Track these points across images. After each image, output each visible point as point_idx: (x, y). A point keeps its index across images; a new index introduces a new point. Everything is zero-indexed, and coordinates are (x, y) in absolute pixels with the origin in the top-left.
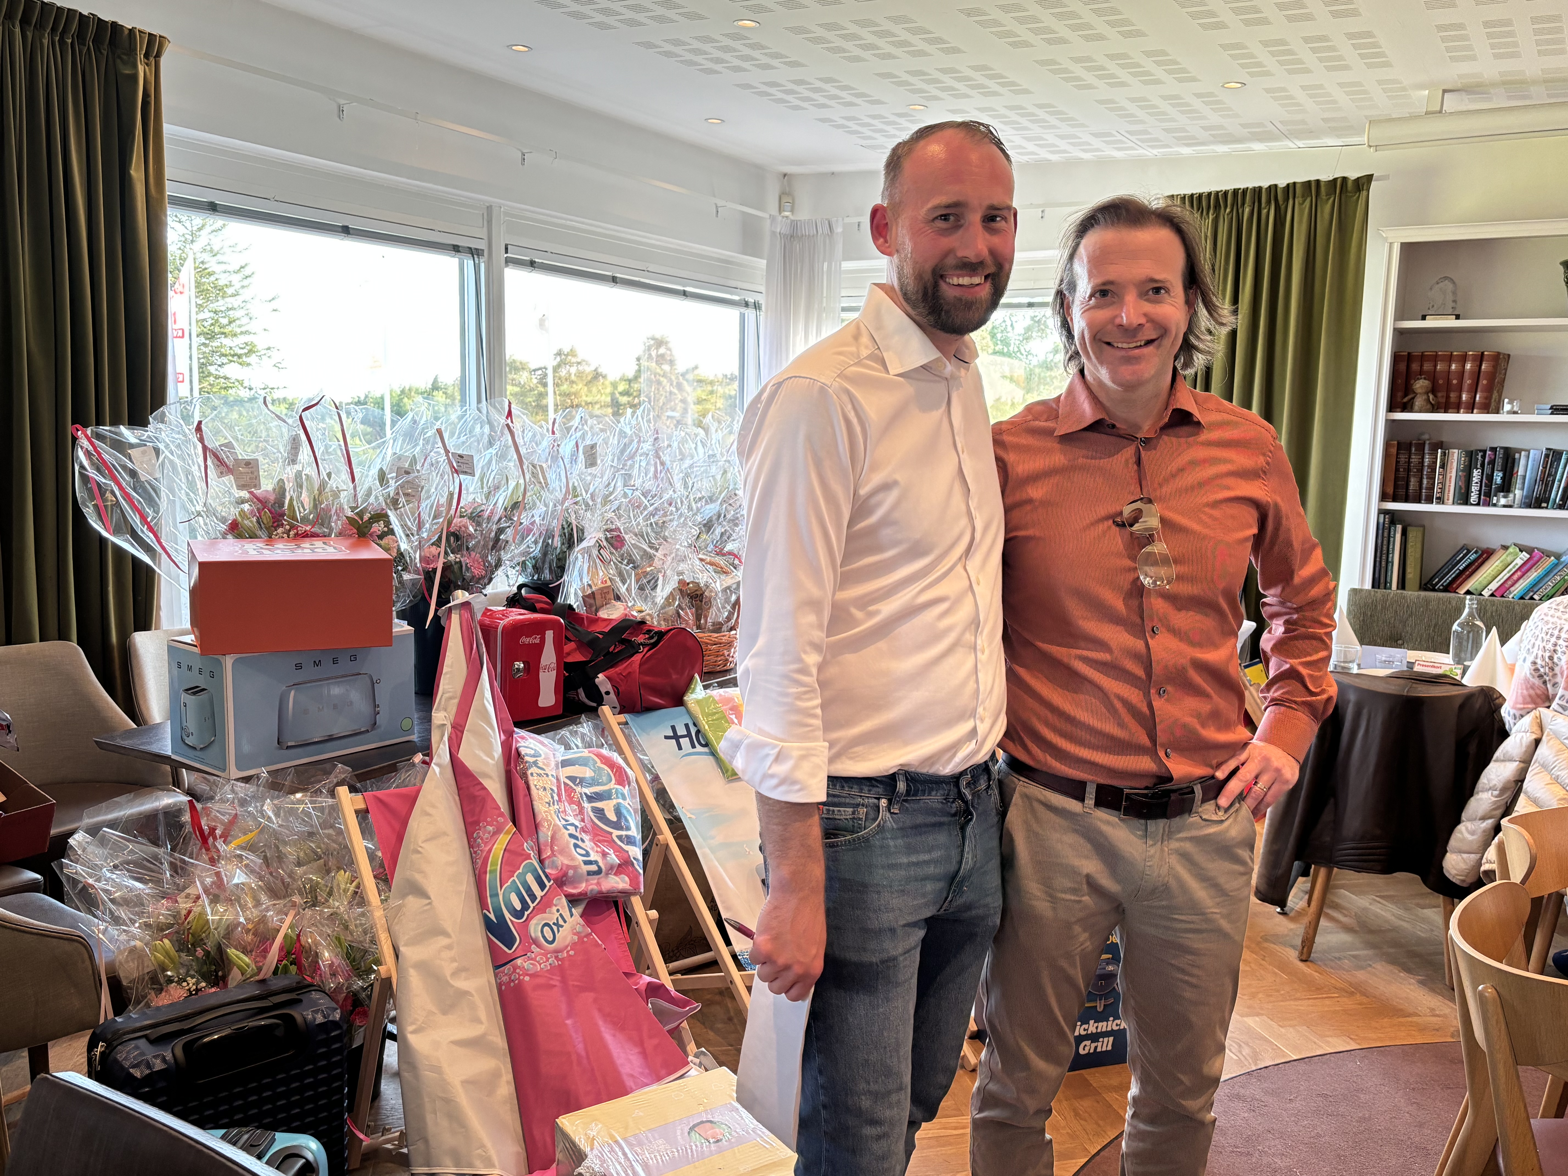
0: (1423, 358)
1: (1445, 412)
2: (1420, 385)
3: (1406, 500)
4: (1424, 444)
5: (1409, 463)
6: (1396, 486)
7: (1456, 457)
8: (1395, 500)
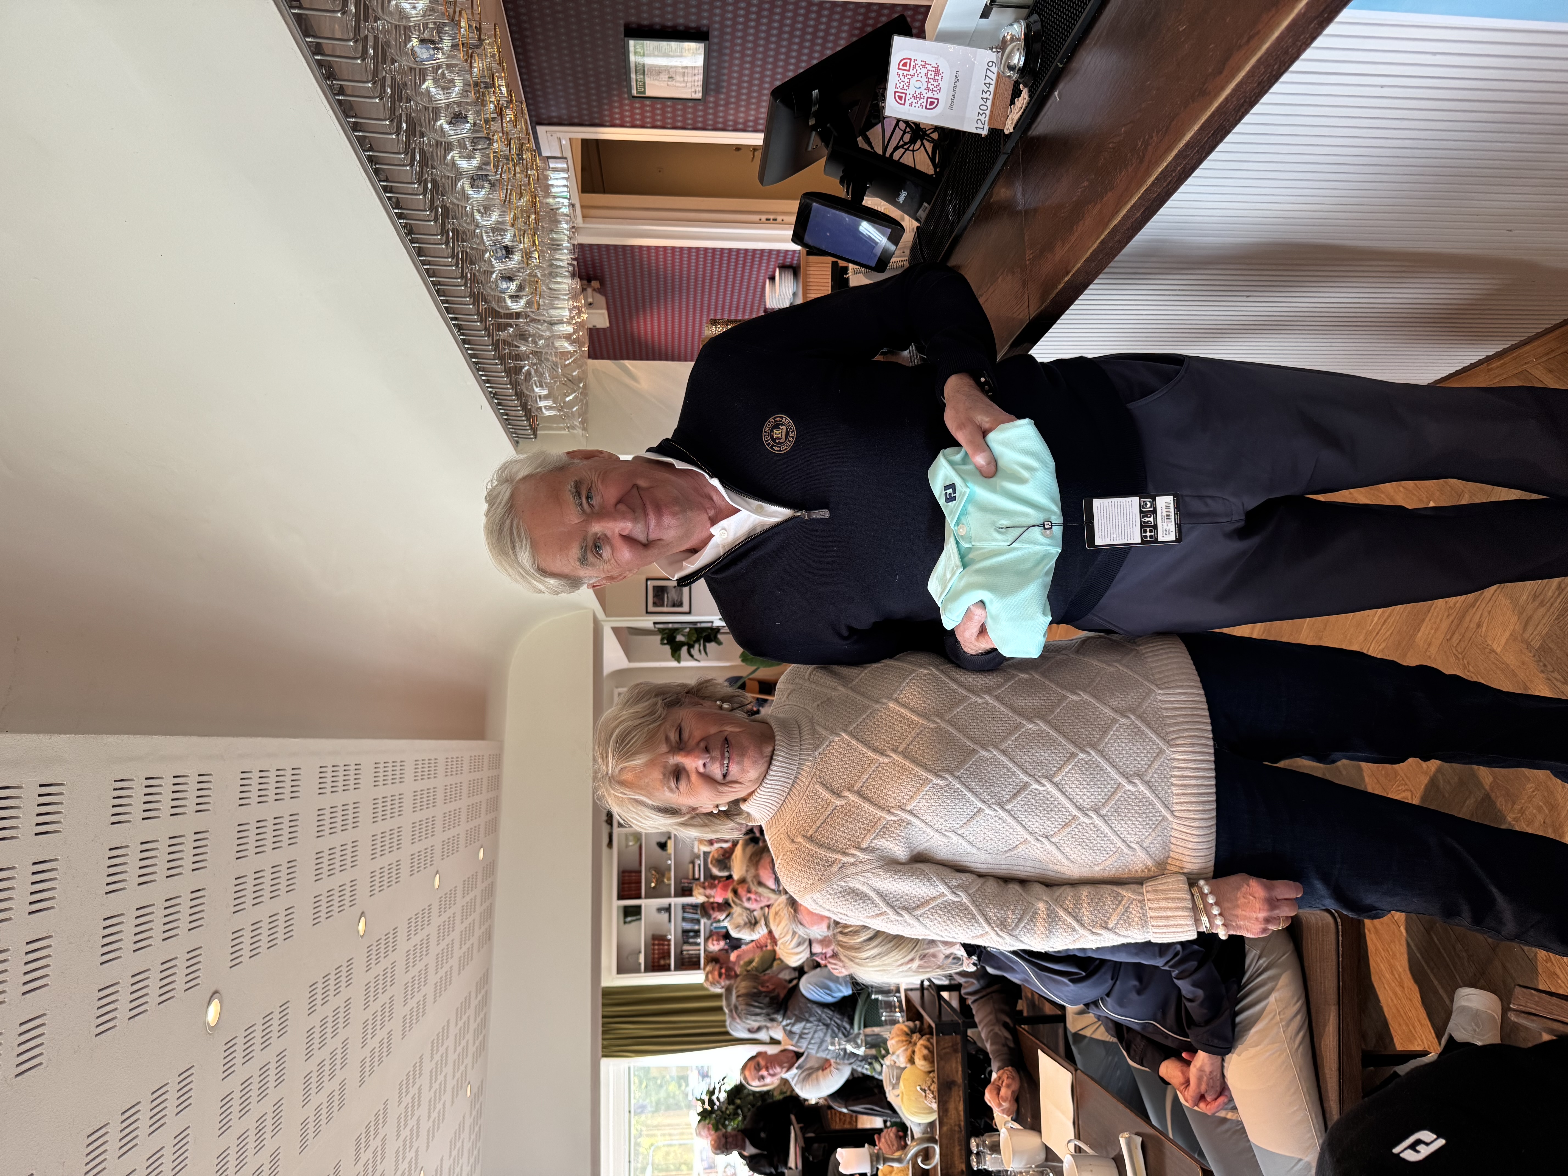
0: (653, 962)
1: (671, 953)
2: (662, 962)
4: (681, 958)
5: (688, 962)
7: (686, 947)
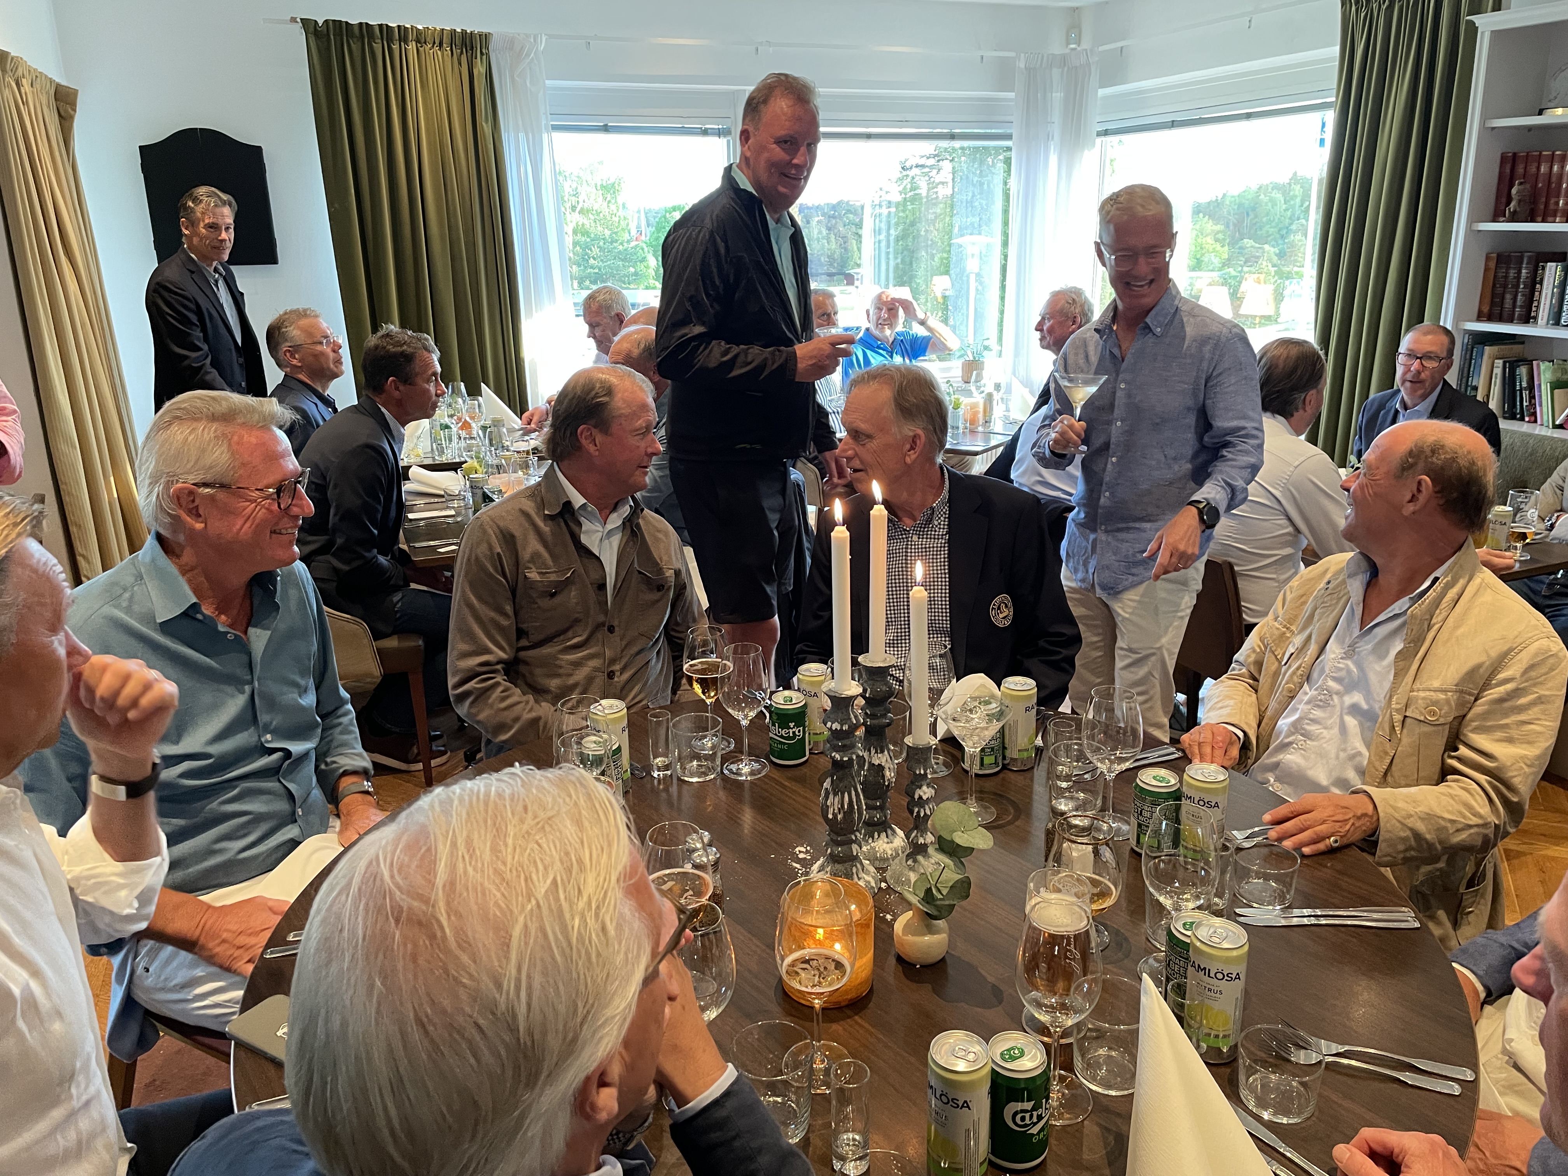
0: (1527, 159)
1: (1544, 221)
2: (1516, 193)
3: (1500, 319)
4: (1522, 258)
5: (1506, 277)
6: (1492, 304)
7: (1552, 272)
8: (1490, 318)
